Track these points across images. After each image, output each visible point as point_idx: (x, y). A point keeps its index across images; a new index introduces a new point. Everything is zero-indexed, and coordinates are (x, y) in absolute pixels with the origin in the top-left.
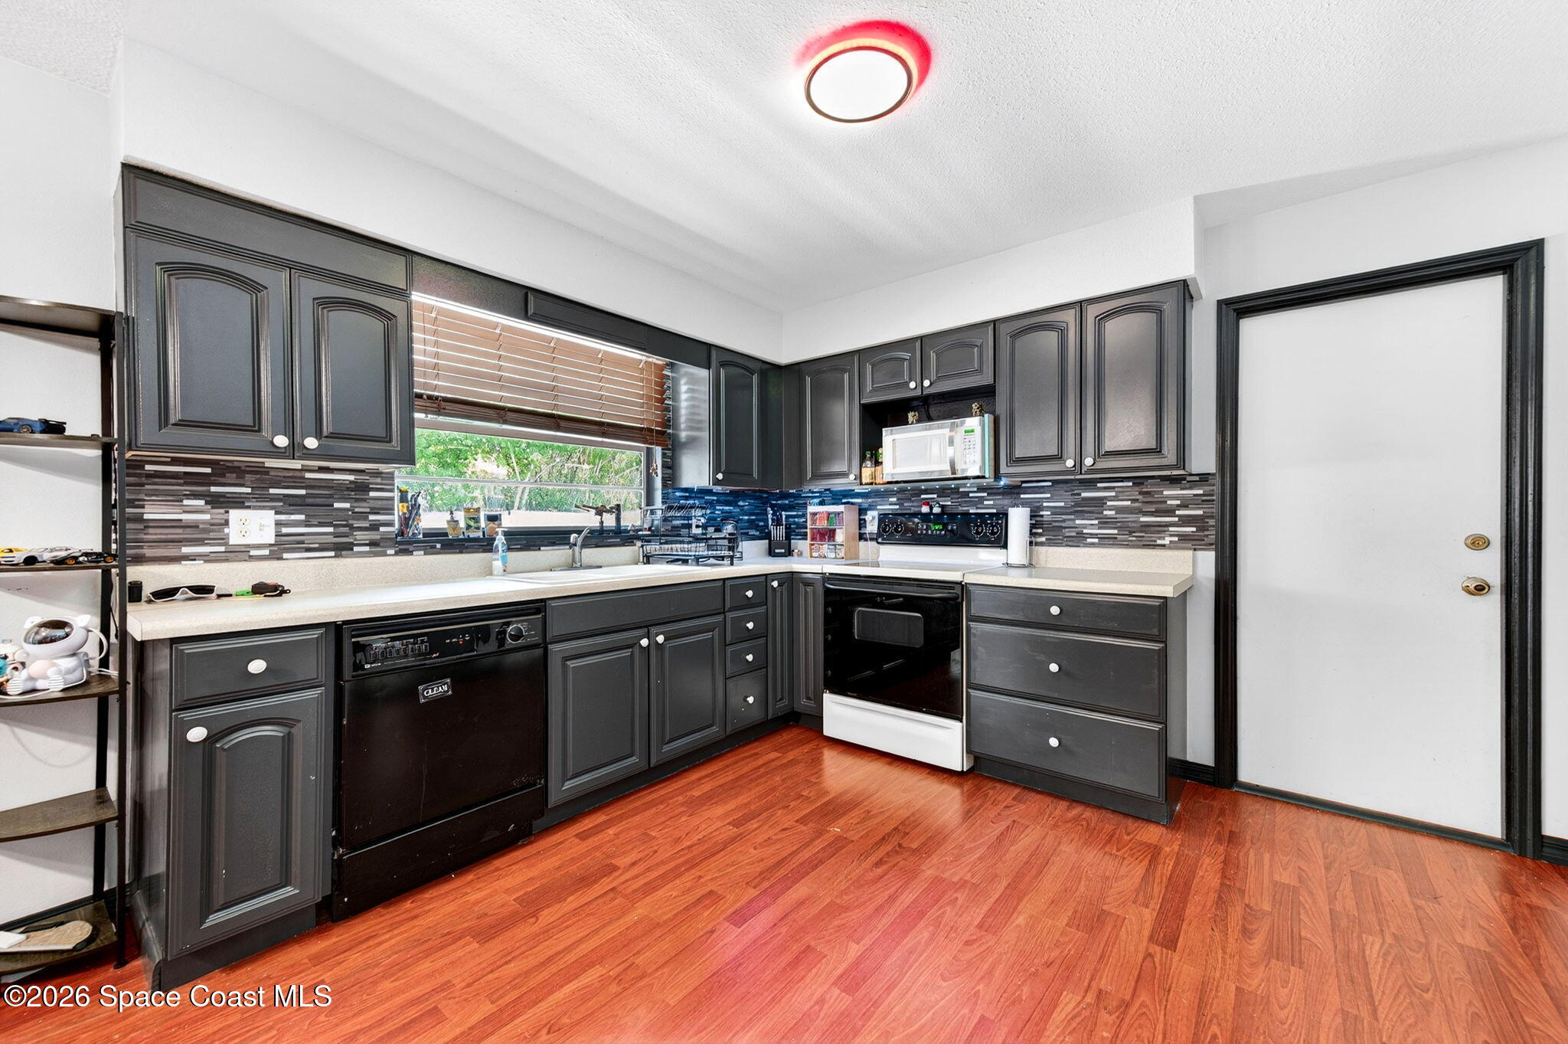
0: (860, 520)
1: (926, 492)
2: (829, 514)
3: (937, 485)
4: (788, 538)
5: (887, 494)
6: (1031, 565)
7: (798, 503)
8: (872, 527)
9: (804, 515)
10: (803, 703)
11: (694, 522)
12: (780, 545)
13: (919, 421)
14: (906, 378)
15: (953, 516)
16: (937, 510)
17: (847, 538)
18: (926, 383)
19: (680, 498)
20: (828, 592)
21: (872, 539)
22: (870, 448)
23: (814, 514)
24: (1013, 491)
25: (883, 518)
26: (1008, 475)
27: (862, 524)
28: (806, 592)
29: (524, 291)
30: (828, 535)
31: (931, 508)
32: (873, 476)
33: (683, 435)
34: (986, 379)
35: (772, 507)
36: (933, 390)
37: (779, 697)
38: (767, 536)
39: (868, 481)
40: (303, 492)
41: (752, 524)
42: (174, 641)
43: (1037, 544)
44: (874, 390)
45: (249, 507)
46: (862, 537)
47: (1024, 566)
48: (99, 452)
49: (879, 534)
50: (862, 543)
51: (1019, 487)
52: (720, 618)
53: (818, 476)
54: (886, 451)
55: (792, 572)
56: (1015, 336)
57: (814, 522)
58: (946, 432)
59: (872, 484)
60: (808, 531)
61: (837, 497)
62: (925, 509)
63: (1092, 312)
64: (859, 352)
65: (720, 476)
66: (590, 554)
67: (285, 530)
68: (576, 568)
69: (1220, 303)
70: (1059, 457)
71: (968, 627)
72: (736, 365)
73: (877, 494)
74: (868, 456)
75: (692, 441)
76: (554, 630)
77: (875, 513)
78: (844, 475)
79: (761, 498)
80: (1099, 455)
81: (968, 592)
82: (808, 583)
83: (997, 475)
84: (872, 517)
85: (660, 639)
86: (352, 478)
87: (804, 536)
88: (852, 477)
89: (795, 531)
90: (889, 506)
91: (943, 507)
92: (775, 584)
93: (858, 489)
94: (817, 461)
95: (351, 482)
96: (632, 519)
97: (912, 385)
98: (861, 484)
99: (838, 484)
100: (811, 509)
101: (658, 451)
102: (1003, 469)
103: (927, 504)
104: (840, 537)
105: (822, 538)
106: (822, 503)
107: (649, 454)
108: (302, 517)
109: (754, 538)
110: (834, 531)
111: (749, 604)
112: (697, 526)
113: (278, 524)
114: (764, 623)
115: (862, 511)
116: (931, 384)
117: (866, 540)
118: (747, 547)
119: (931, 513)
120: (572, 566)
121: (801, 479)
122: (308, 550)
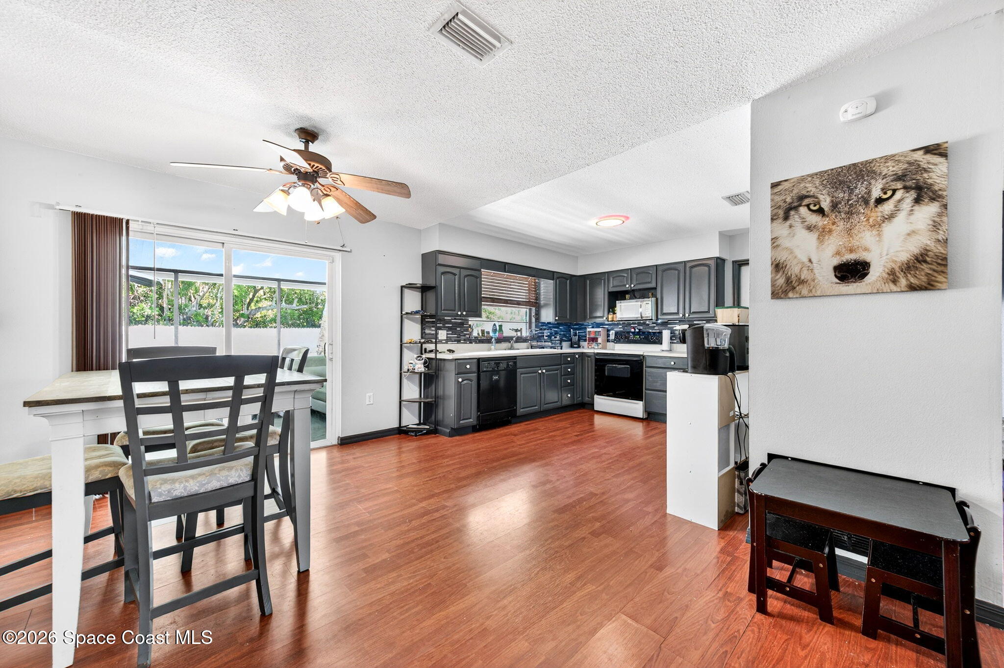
0: (607, 334)
1: (633, 324)
2: (596, 332)
3: (637, 322)
4: (579, 340)
5: (618, 324)
6: (670, 350)
7: (583, 328)
8: (612, 337)
9: (585, 332)
10: (587, 399)
11: (545, 334)
12: (575, 343)
13: (630, 299)
14: (626, 283)
15: (644, 333)
16: (637, 330)
17: (603, 341)
18: (632, 286)
19: (541, 325)
20: (597, 360)
21: (612, 342)
22: (612, 308)
23: (590, 332)
24: (665, 324)
25: (616, 333)
26: (661, 319)
27: (608, 335)
28: (588, 360)
29: (504, 264)
30: (594, 340)
31: (635, 330)
32: (613, 318)
33: (542, 302)
34: (653, 285)
35: (573, 328)
36: (635, 288)
37: (578, 397)
38: (571, 340)
39: (611, 320)
40: (451, 325)
41: (564, 335)
42: (456, 359)
43: (672, 343)
44: (613, 287)
45: (442, 330)
46: (608, 341)
47: (668, 351)
48: (420, 316)
49: (615, 340)
50: (608, 343)
51: (667, 322)
52: (559, 367)
53: (592, 317)
54: (618, 309)
55: (583, 353)
56: (664, 271)
57: (589, 335)
58: (639, 303)
59: (612, 321)
60: (587, 338)
61: (598, 325)
62: (633, 330)
63: (689, 265)
64: (607, 272)
65: (557, 318)
66: (516, 345)
67: (448, 336)
68: (513, 349)
69: (733, 262)
70: (678, 313)
71: (645, 370)
72: (562, 277)
73: (615, 324)
74: (611, 311)
75: (546, 305)
76: (518, 365)
77: (614, 332)
78: (602, 317)
79: (568, 325)
80: (690, 313)
81: (646, 358)
82: (589, 356)
83: (657, 319)
84: (612, 333)
85: (544, 371)
86: (460, 321)
87: (585, 340)
88: (605, 318)
89: (582, 338)
90: (619, 329)
91: (640, 330)
92: (577, 356)
93: (607, 323)
94: (591, 312)
95: (460, 322)
96: (525, 334)
97: (627, 286)
98: (608, 321)
99: (599, 320)
100: (588, 330)
101: (534, 309)
102: (659, 317)
103: (634, 328)
104: (600, 341)
105: (593, 341)
106: (593, 327)
107: (530, 310)
108: (451, 332)
109: (566, 341)
110: (597, 338)
111: (569, 362)
112: (546, 336)
113: (447, 334)
114: (573, 369)
115: (608, 331)
116: (634, 286)
117: (610, 342)
118: (565, 344)
119: (635, 332)
120: (511, 348)
121: (585, 319)
122: (452, 341)
